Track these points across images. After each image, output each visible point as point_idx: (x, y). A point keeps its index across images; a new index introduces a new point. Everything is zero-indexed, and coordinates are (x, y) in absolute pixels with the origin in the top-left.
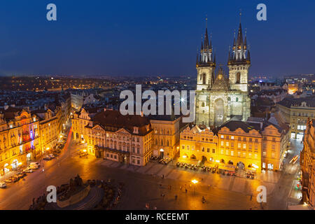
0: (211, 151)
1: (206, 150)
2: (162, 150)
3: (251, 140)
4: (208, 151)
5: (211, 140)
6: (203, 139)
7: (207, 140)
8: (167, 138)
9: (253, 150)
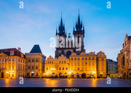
0: (65, 69)
1: (62, 69)
2: (33, 72)
3: (90, 59)
4: (63, 69)
5: (65, 62)
6: (60, 62)
7: (62, 62)
8: (37, 64)
9: (92, 65)
